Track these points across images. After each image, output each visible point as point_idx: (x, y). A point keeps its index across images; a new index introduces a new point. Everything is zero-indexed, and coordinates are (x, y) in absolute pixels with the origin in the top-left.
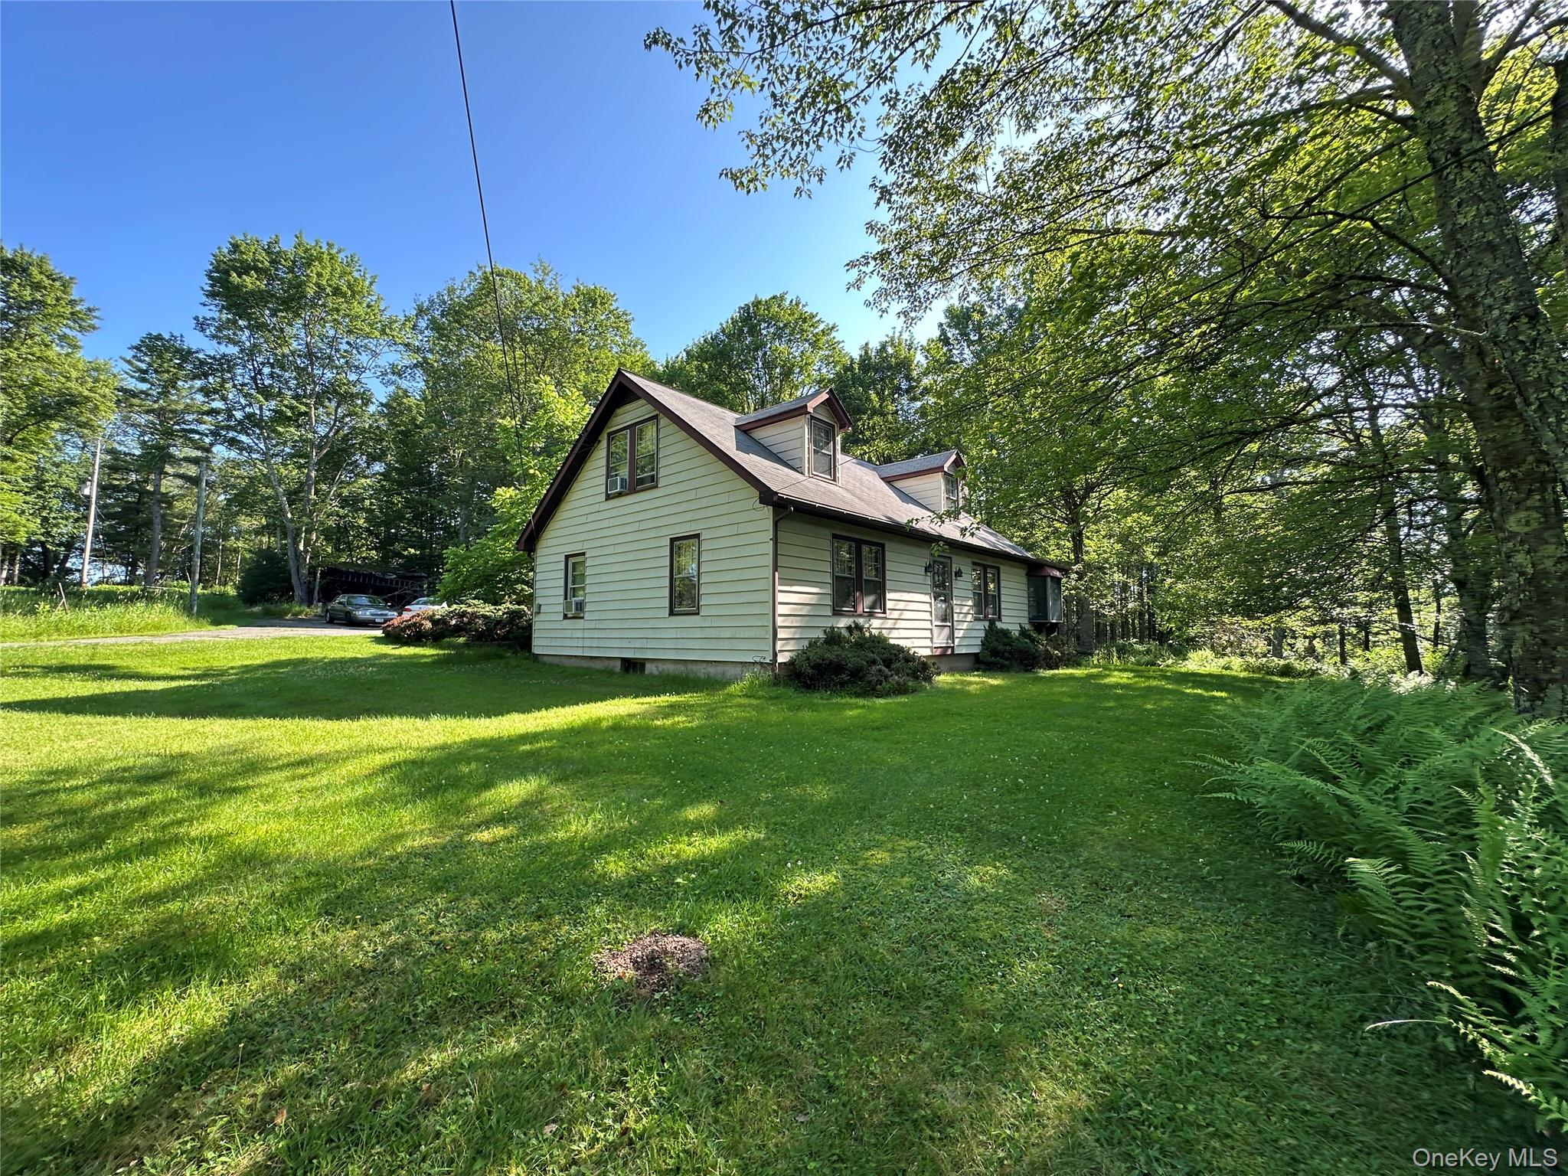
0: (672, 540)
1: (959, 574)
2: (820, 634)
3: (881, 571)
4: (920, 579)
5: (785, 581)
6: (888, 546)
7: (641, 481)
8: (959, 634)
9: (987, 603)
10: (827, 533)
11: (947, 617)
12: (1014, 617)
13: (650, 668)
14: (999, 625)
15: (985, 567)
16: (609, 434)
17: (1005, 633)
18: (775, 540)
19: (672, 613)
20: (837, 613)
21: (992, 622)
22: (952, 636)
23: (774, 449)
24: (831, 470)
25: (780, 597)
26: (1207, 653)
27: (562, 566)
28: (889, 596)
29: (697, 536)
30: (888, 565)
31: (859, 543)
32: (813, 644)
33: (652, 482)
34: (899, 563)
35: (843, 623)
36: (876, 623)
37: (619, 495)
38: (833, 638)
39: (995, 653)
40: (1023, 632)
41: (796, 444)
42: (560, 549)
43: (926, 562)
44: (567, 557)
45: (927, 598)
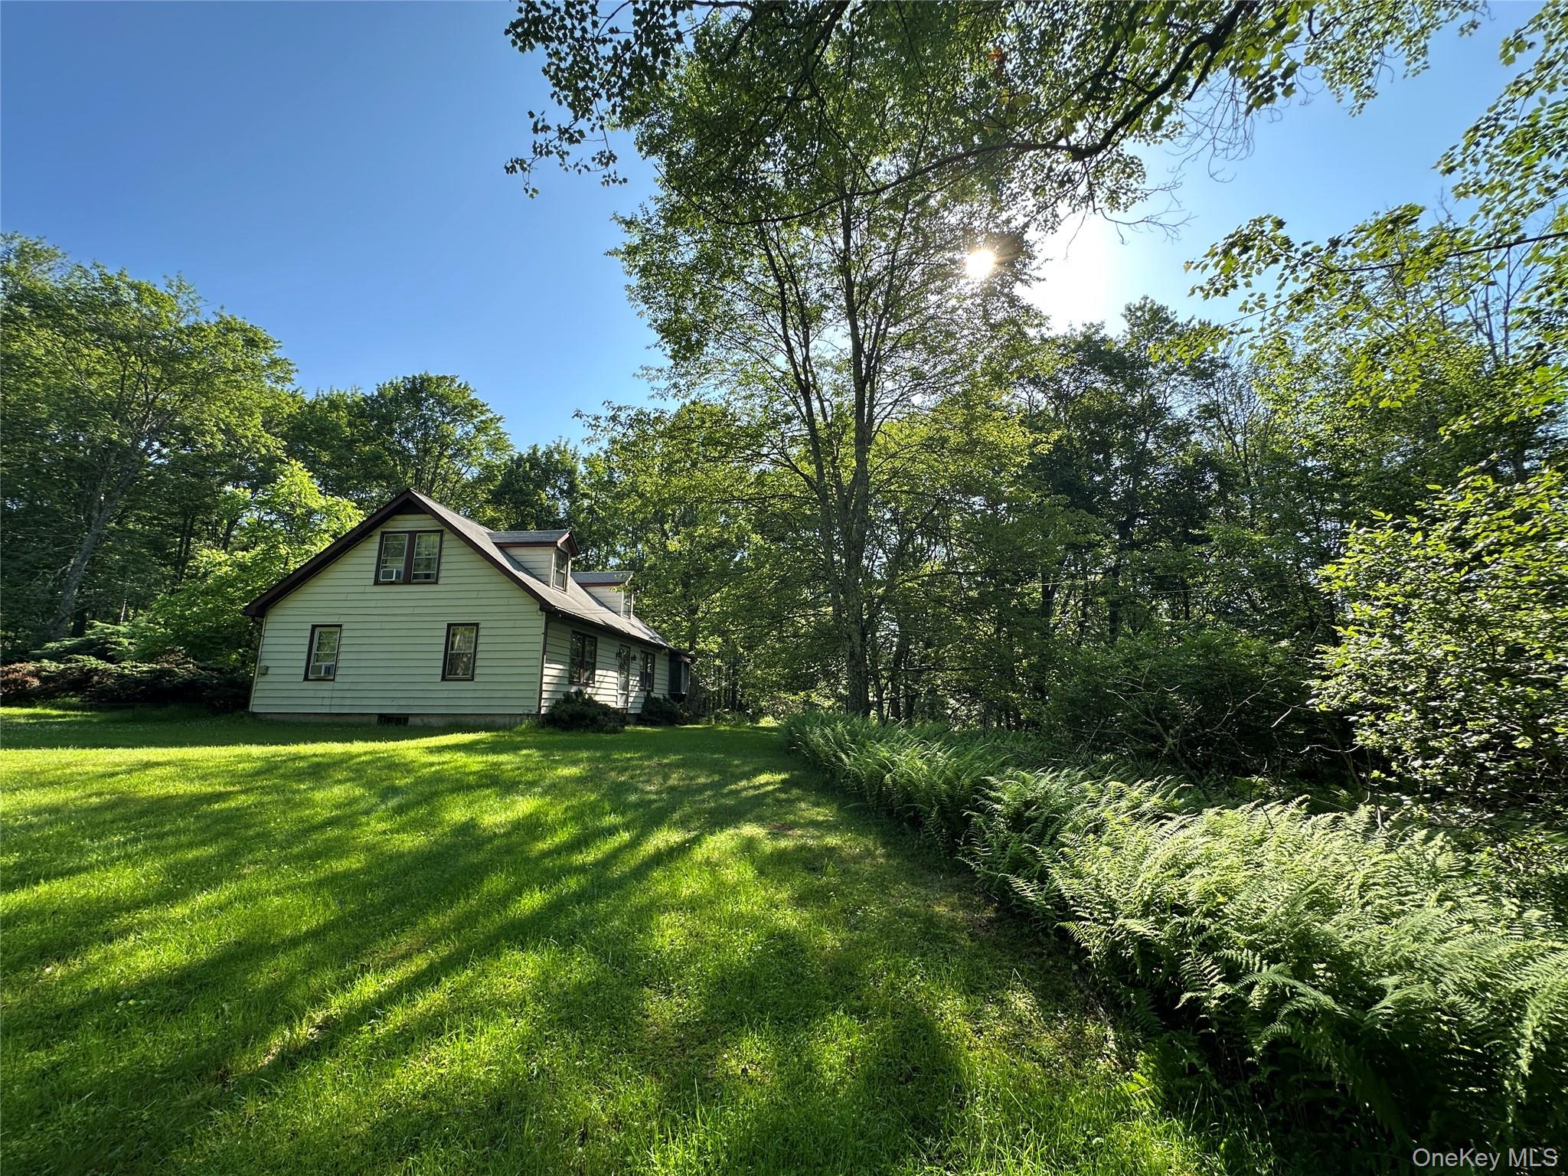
0: (449, 626)
1: (634, 658)
2: (560, 696)
3: (594, 654)
4: (613, 661)
5: (550, 661)
6: (599, 639)
7: (416, 576)
8: (631, 700)
9: (647, 679)
10: (569, 630)
11: (625, 687)
12: (660, 690)
13: (411, 720)
14: (653, 695)
15: (647, 654)
16: (383, 533)
17: (657, 699)
18: (545, 634)
19: (444, 679)
20: (571, 683)
21: (649, 693)
22: (626, 701)
23: (526, 565)
24: (563, 585)
25: (546, 671)
26: (771, 718)
27: (308, 634)
28: (598, 672)
29: (477, 625)
30: (599, 652)
31: (585, 636)
32: (558, 702)
33: (431, 579)
34: (606, 650)
35: (574, 689)
36: (589, 690)
37: (392, 583)
38: (568, 697)
39: (651, 713)
40: (665, 699)
41: (546, 565)
42: (308, 619)
43: (616, 650)
44: (314, 627)
45: (615, 674)
